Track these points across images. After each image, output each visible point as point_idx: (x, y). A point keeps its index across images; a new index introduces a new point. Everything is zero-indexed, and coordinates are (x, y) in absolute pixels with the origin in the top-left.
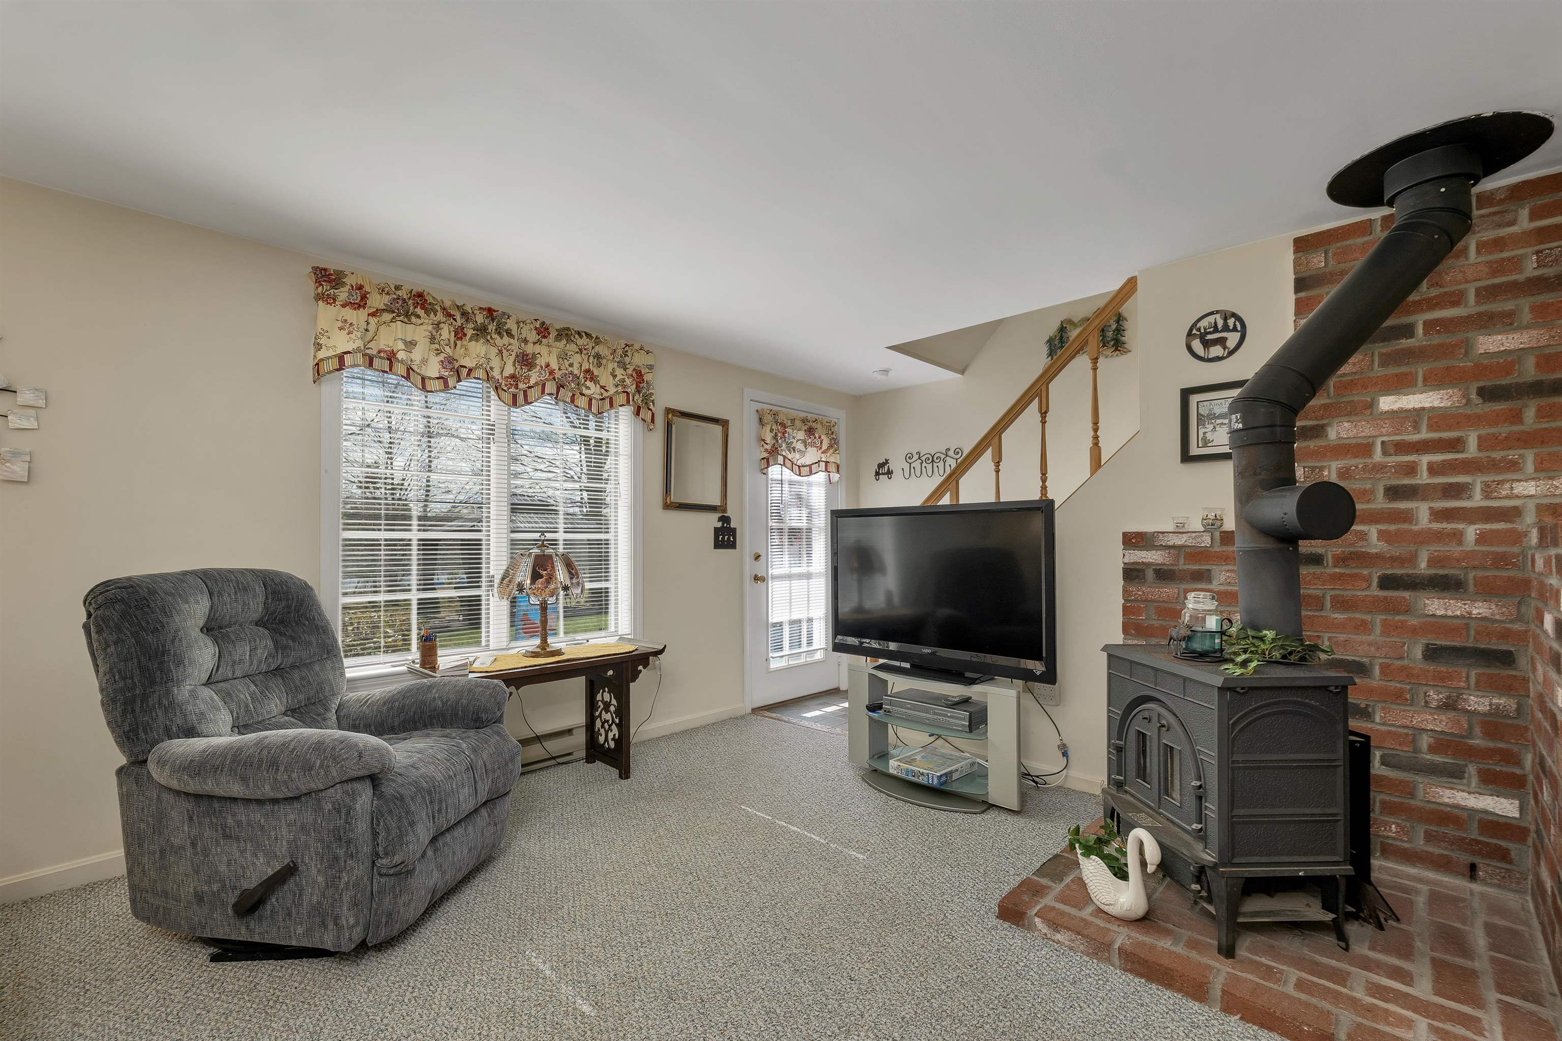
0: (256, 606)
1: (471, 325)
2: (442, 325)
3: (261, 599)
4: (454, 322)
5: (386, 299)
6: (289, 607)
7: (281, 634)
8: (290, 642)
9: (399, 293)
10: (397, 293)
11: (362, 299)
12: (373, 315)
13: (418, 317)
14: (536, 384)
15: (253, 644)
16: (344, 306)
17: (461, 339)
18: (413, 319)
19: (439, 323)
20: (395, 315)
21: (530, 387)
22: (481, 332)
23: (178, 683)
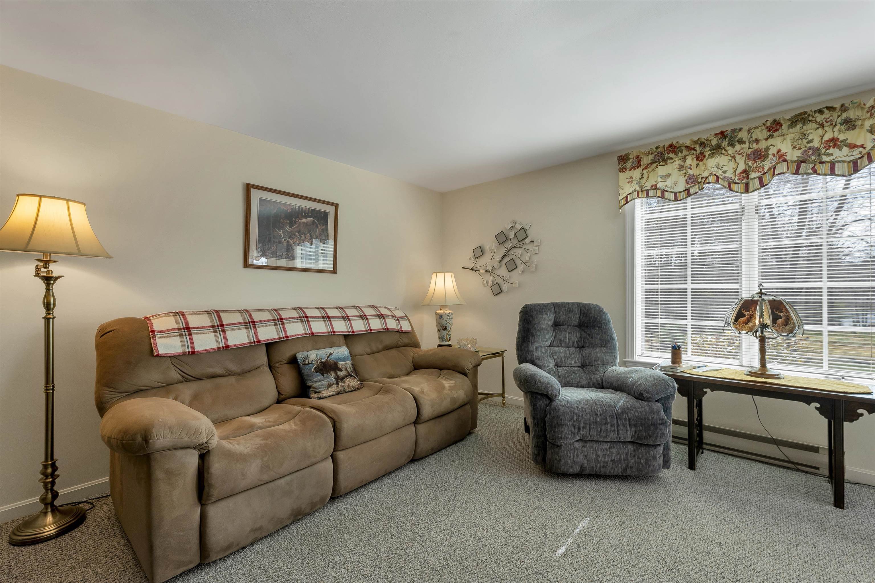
0: (575, 319)
1: (708, 149)
2: (687, 157)
3: (577, 316)
4: (695, 152)
5: (651, 157)
6: (590, 320)
7: (585, 332)
8: (588, 336)
9: (659, 150)
10: (657, 151)
11: (638, 162)
12: (646, 168)
13: (671, 158)
14: (769, 169)
15: (570, 334)
16: (630, 170)
17: (702, 160)
18: (669, 161)
19: (685, 156)
20: (657, 163)
21: (764, 174)
22: (717, 150)
23: (532, 343)
